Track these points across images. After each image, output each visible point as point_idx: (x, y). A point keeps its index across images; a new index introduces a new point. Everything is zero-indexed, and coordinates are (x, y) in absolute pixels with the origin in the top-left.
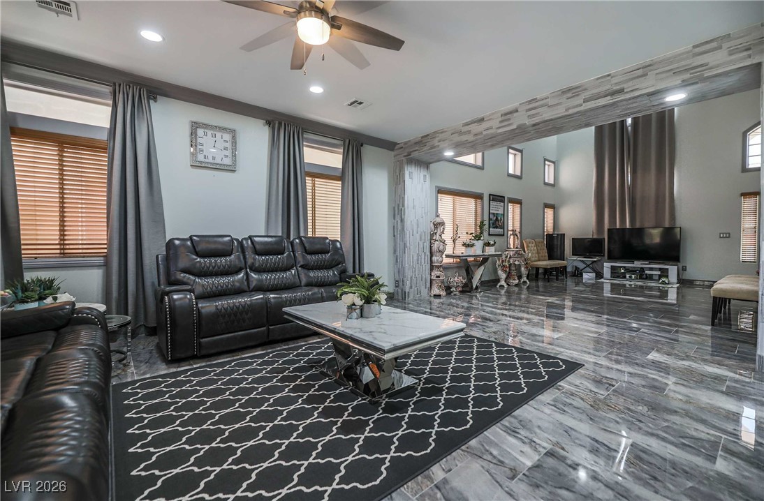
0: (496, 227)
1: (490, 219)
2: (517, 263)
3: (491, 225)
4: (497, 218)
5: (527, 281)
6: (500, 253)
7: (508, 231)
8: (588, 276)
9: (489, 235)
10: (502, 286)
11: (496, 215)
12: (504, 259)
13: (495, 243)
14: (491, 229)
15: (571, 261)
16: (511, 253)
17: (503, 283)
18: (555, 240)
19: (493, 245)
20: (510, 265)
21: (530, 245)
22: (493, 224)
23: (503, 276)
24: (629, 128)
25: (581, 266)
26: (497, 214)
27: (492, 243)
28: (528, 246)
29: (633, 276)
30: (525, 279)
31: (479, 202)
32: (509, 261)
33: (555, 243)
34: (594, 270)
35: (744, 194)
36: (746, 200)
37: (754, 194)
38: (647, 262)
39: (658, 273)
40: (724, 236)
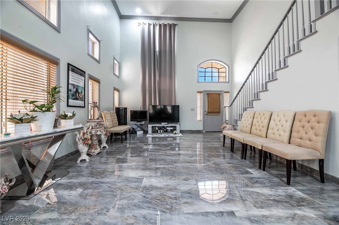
0: (77, 99)
1: (68, 90)
2: (99, 133)
3: (70, 96)
4: (77, 90)
5: (106, 145)
6: (81, 126)
7: (88, 103)
8: (140, 133)
9: (68, 106)
10: (83, 161)
11: (76, 87)
12: (85, 131)
13: (74, 115)
14: (70, 100)
15: (131, 125)
16: (93, 124)
17: (84, 156)
18: (121, 112)
19: (71, 118)
20: (92, 136)
21: (107, 115)
22: (73, 95)
23: (83, 149)
24: (157, 53)
25: (135, 127)
26: (78, 86)
27: (70, 114)
28: (105, 117)
29: (161, 131)
30: (104, 144)
31: (53, 68)
32: (90, 133)
33: (121, 113)
34: (142, 129)
35: (198, 92)
36: (199, 95)
37: (201, 92)
38: (167, 123)
39: (172, 128)
40: (193, 110)
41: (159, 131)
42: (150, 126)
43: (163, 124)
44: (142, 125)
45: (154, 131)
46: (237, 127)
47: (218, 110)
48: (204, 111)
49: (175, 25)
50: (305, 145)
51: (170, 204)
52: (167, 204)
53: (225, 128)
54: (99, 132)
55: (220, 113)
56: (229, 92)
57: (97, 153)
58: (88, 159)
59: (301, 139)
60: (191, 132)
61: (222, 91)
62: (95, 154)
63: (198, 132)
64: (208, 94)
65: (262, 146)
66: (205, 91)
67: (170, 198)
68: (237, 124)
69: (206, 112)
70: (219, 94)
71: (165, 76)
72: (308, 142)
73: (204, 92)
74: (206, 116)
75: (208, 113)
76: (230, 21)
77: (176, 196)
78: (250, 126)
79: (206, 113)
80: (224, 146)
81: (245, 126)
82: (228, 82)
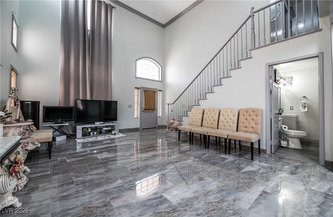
5: (27, 168)
8: (61, 139)
15: (46, 128)
24: (89, 32)
29: (95, 133)
35: (136, 88)
36: (136, 91)
37: (138, 88)
38: (102, 123)
39: (110, 128)
40: (130, 106)
41: (92, 133)
42: (79, 128)
43: (98, 124)
44: (62, 128)
45: (85, 134)
46: (181, 122)
47: (153, 107)
48: (141, 108)
49: (112, 7)
50: (249, 131)
51: (101, 214)
52: (97, 216)
53: (174, 124)
54: (30, 145)
55: (155, 110)
56: (161, 91)
57: (22, 185)
58: (18, 203)
59: (246, 127)
60: (128, 130)
61: (156, 89)
62: (20, 189)
63: (135, 130)
64: (145, 91)
65: (228, 136)
66: (143, 88)
67: (98, 207)
68: (182, 120)
69: (142, 108)
70: (155, 92)
71: (99, 64)
72: (251, 129)
73: (141, 88)
74: (143, 113)
75: (145, 110)
76: (164, 26)
77: (105, 202)
78: (200, 120)
79: (143, 110)
80: (179, 140)
81: (195, 121)
82: (161, 82)
